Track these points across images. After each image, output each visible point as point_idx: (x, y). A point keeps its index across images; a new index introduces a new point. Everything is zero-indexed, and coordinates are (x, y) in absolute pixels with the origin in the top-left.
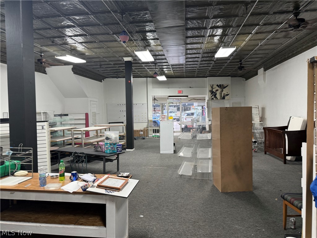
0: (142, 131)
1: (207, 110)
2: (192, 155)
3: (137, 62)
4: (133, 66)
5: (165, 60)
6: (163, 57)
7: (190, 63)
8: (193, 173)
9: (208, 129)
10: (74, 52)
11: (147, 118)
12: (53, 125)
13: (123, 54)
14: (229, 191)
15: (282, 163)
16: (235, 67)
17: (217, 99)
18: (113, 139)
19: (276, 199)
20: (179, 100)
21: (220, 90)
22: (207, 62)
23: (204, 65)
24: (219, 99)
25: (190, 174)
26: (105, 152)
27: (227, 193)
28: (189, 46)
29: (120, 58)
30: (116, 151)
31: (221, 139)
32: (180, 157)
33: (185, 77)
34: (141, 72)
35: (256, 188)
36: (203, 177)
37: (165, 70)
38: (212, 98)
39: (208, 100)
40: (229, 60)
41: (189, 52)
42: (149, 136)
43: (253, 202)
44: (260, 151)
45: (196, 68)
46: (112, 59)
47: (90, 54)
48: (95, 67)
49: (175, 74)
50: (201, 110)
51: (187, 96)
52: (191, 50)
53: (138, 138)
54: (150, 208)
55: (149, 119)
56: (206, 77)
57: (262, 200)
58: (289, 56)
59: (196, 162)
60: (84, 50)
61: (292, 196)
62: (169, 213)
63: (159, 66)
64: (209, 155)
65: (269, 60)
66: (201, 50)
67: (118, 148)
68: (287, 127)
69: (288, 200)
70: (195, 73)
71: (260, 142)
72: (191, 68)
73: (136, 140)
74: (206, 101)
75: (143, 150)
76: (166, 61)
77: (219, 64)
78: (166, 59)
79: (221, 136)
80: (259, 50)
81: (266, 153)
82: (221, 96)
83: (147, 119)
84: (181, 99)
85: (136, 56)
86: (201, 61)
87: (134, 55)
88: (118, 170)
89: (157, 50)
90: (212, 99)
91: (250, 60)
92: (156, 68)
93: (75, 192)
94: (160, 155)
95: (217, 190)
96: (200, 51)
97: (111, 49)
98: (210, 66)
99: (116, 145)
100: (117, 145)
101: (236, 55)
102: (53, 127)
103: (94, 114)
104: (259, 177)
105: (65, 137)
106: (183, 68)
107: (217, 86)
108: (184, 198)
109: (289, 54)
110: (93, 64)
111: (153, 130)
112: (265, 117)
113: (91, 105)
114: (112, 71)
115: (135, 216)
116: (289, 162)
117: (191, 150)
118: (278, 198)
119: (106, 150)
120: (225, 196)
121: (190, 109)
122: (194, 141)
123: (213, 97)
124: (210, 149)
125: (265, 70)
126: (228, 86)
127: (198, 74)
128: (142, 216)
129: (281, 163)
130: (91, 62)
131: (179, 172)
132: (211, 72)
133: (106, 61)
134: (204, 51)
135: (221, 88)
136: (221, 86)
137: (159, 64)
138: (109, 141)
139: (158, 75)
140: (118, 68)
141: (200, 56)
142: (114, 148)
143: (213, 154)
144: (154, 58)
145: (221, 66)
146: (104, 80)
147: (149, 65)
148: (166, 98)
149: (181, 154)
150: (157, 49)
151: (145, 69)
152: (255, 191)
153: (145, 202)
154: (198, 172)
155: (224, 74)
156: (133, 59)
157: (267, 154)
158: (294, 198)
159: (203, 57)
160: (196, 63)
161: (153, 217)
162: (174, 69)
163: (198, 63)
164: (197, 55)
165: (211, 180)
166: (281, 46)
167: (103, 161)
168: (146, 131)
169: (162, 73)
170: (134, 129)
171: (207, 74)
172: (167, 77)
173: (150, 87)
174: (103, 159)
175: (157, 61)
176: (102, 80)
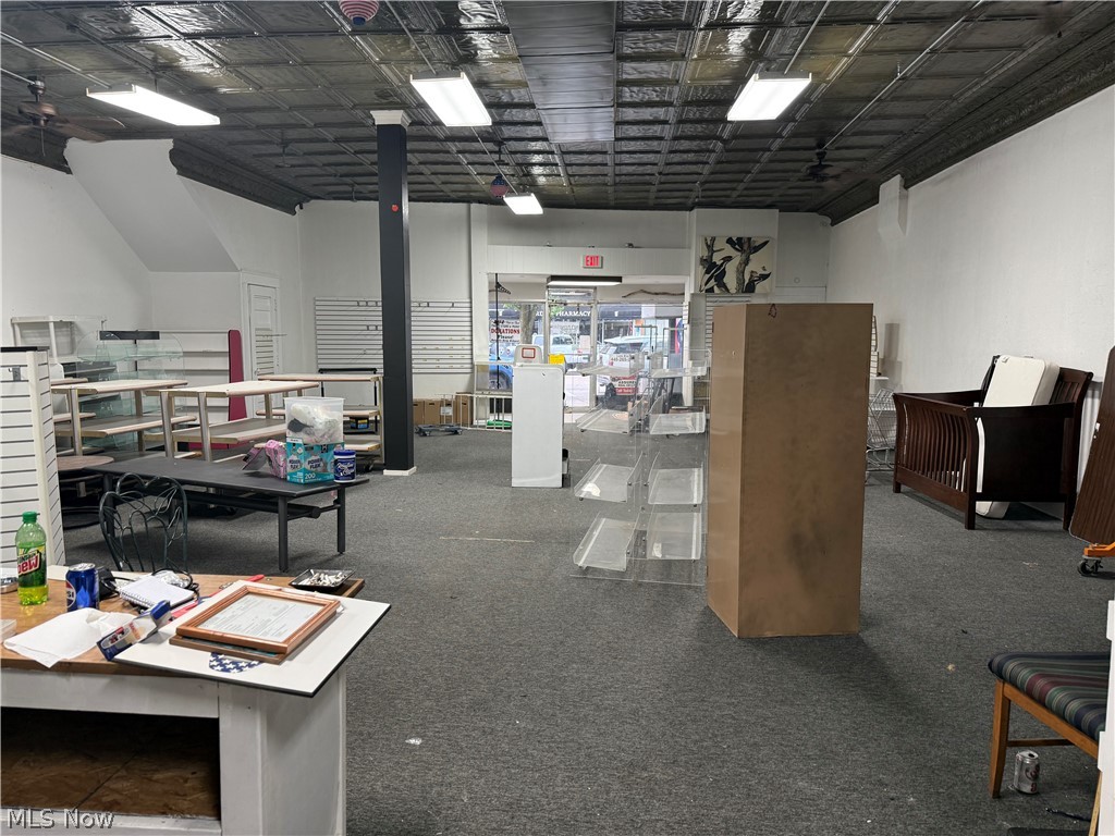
0: (449, 405)
1: (687, 332)
2: (631, 493)
3: (424, 131)
4: (412, 151)
5: (536, 128)
6: (528, 115)
7: (632, 146)
8: (630, 561)
9: (688, 400)
10: (166, 76)
11: (469, 357)
12: (97, 373)
13: (369, 95)
14: (769, 634)
15: (960, 526)
16: (799, 171)
17: (727, 290)
18: (320, 427)
19: (950, 667)
20: (589, 294)
21: (737, 258)
22: (694, 145)
23: (685, 156)
24: (733, 291)
25: (621, 564)
26: (288, 478)
27: (759, 642)
28: (631, 70)
29: (359, 113)
30: (332, 476)
31: (744, 433)
32: (582, 499)
33: (612, 203)
34: (443, 178)
35: (868, 623)
36: (668, 577)
37: (537, 170)
38: (709, 286)
39: (692, 295)
40: (779, 140)
41: (628, 94)
42: (475, 422)
43: (864, 680)
44: (878, 483)
45: (654, 170)
46: (327, 116)
47: (237, 91)
48: (263, 149)
49: (575, 189)
50: (667, 332)
51: (619, 279)
52: (635, 89)
53: (434, 429)
54: (455, 707)
55: (476, 361)
56: (691, 209)
57: (896, 671)
58: (1004, 129)
59: (643, 521)
60: (208, 70)
61: (1039, 665)
62: (531, 727)
63: (512, 153)
64: (695, 495)
65: (925, 142)
66: (676, 89)
67: (340, 466)
68: (980, 395)
69: (1019, 683)
70: (648, 191)
71: (878, 447)
72: (634, 168)
73: (425, 438)
74: (687, 298)
75: (450, 474)
76: (541, 134)
77: (740, 155)
78: (539, 124)
79: (744, 420)
80: (895, 99)
81: (897, 490)
82: (740, 280)
83: (469, 361)
84: (595, 288)
85: (423, 105)
86: (675, 138)
87: (410, 100)
88: (341, 547)
89: (503, 81)
90: (707, 291)
91: (855, 140)
92: (501, 163)
93: (70, 664)
94: (512, 492)
95: (723, 629)
96: (670, 93)
97: (318, 71)
98: (707, 163)
99: (332, 452)
100: (336, 454)
101: (808, 118)
102: (97, 380)
103: (266, 337)
104: (879, 580)
105: (144, 419)
106: (606, 165)
107: (730, 241)
108: (590, 662)
109: (1004, 118)
110: (253, 135)
111: (492, 400)
112: (899, 359)
113: (250, 301)
114: (331, 170)
115: (387, 739)
116: (986, 524)
117: (627, 473)
118: (956, 663)
119: (289, 470)
120: (755, 655)
121: (627, 331)
122: (639, 444)
123: (712, 283)
124: (696, 474)
125: (907, 185)
126: (766, 243)
127: (661, 194)
128: (417, 742)
129: (954, 526)
130: (246, 128)
131: (579, 558)
132: (707, 186)
133: (304, 126)
134: (687, 96)
135: (741, 250)
136: (741, 244)
137: (514, 145)
138: (302, 435)
139: (511, 193)
140: (354, 159)
141: (670, 114)
142: (325, 465)
143: (710, 490)
144: (492, 116)
145: (748, 162)
146: (301, 208)
147: (475, 146)
148: (539, 285)
149: (590, 489)
150: (502, 76)
151: (458, 164)
152: (867, 633)
153: (434, 679)
154: (648, 558)
155: (755, 199)
156: (409, 115)
157: (904, 493)
158: (1043, 676)
159: (680, 122)
160: (655, 145)
161: (464, 744)
162: (571, 170)
163: (664, 146)
164: (660, 113)
165: (700, 588)
166: (977, 83)
167: (277, 512)
168: (463, 405)
169: (527, 186)
170: (414, 397)
171: (694, 194)
172: (547, 201)
173: (480, 238)
174: (276, 504)
175: (507, 131)
176: (297, 208)
